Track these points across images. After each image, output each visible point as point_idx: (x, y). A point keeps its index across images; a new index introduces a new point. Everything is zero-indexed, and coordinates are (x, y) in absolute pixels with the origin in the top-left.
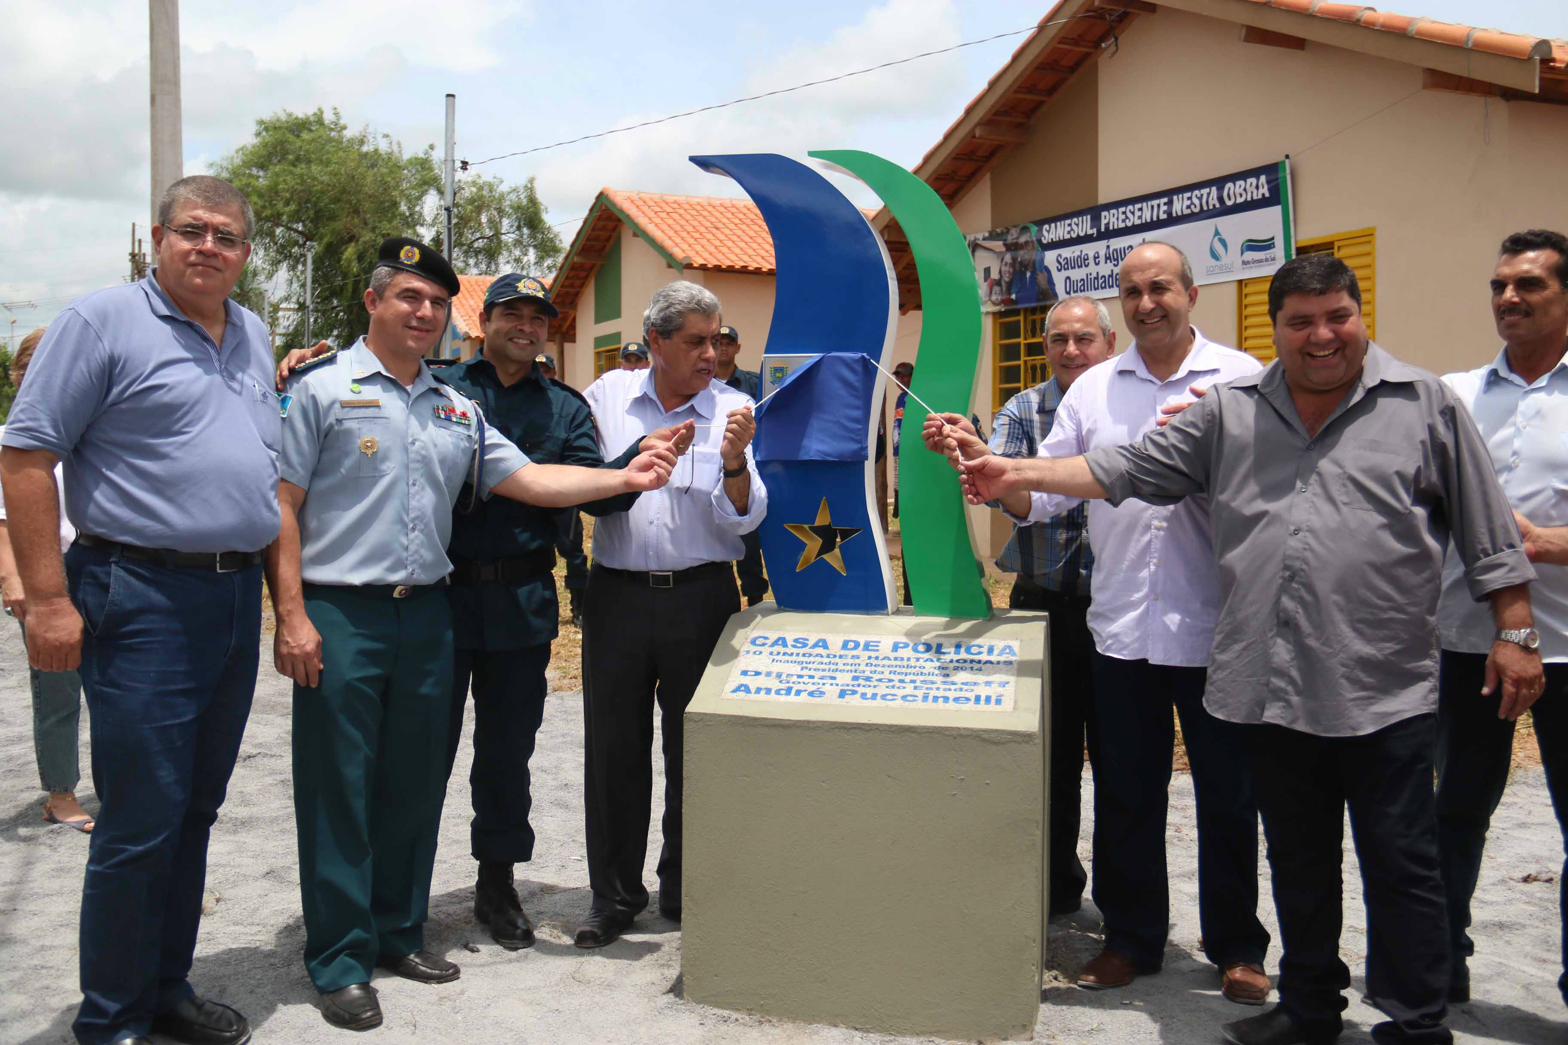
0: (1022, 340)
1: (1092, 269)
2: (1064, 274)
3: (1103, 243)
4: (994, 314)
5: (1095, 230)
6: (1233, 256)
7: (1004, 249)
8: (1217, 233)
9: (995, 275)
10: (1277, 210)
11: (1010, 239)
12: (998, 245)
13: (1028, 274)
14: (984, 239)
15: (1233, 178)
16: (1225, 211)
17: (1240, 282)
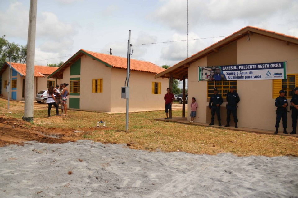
0: (215, 86)
1: (236, 75)
2: (228, 75)
3: (240, 71)
4: (208, 81)
5: (237, 69)
6: (272, 75)
7: (211, 70)
8: (268, 71)
9: (209, 74)
10: (283, 70)
11: (213, 68)
12: (210, 69)
13: (218, 75)
14: (205, 68)
15: (273, 63)
16: (270, 68)
17: (273, 80)
